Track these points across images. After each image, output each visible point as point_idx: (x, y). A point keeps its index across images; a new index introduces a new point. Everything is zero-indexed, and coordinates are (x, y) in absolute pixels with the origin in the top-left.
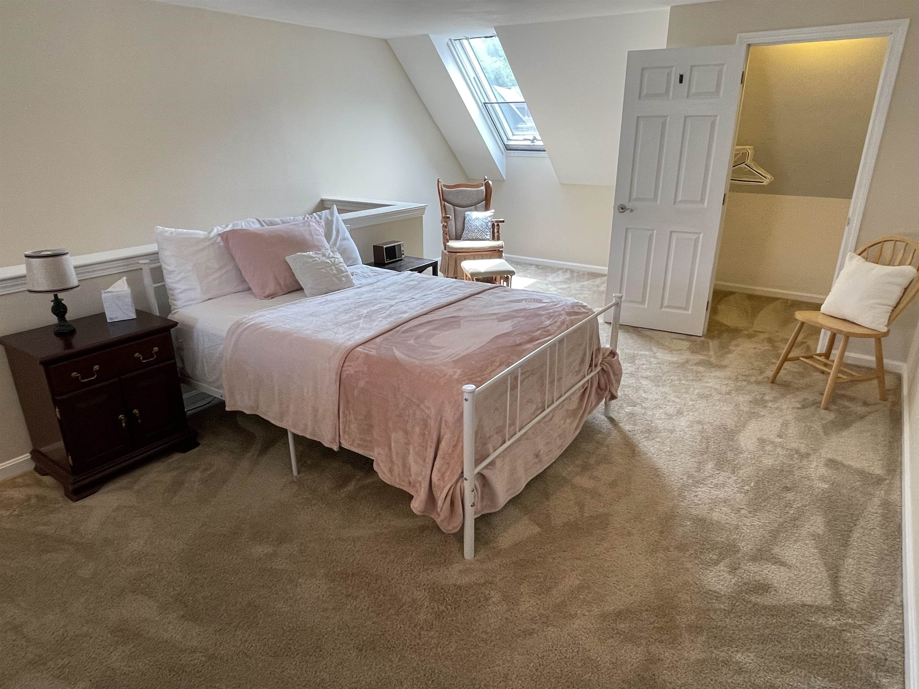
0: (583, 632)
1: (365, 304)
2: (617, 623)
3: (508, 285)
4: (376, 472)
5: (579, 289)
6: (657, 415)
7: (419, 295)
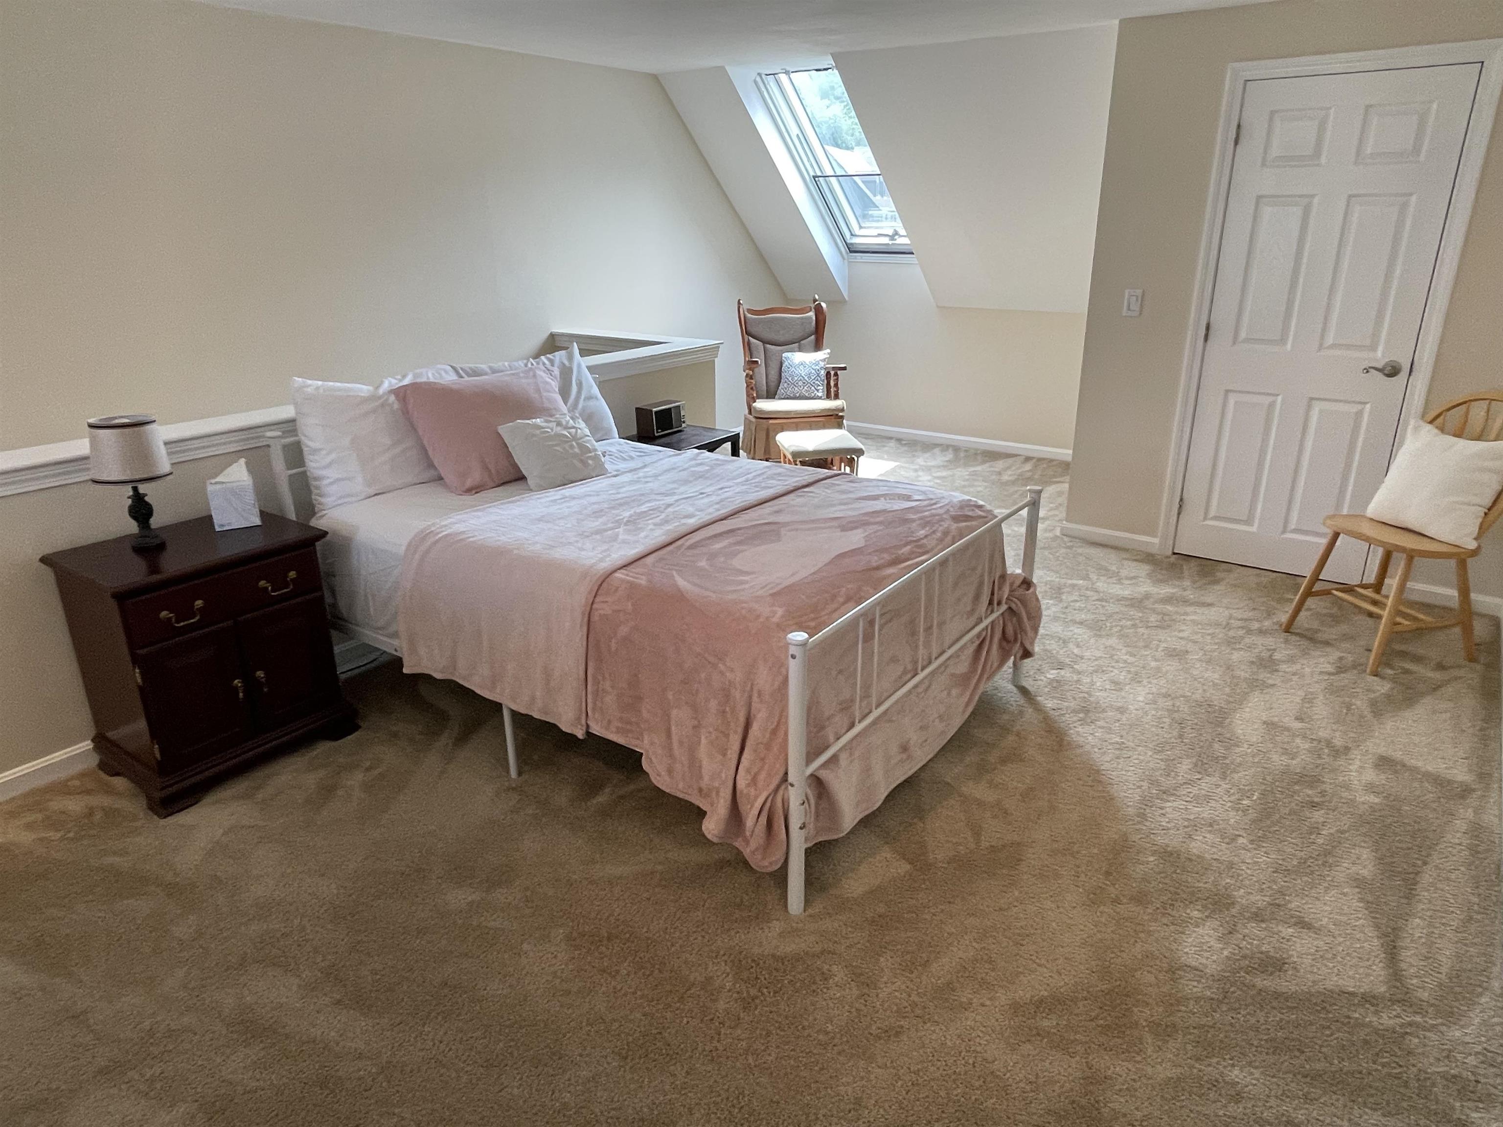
0: (982, 1032)
1: (627, 503)
2: (1038, 1019)
3: (852, 471)
4: (647, 774)
5: (967, 477)
6: (1098, 684)
7: (712, 489)
